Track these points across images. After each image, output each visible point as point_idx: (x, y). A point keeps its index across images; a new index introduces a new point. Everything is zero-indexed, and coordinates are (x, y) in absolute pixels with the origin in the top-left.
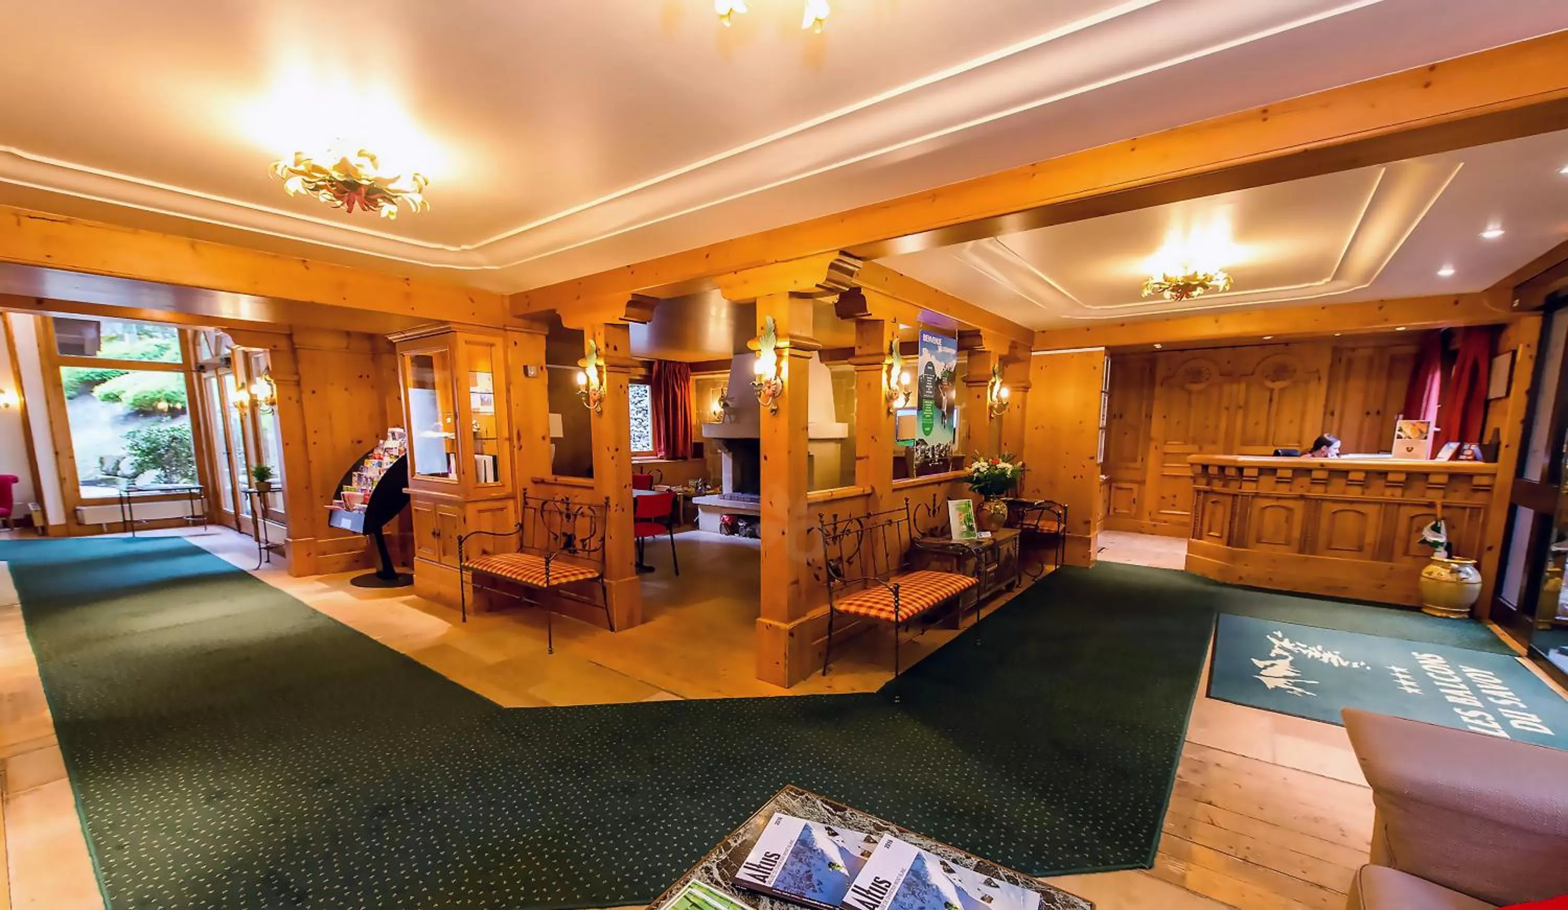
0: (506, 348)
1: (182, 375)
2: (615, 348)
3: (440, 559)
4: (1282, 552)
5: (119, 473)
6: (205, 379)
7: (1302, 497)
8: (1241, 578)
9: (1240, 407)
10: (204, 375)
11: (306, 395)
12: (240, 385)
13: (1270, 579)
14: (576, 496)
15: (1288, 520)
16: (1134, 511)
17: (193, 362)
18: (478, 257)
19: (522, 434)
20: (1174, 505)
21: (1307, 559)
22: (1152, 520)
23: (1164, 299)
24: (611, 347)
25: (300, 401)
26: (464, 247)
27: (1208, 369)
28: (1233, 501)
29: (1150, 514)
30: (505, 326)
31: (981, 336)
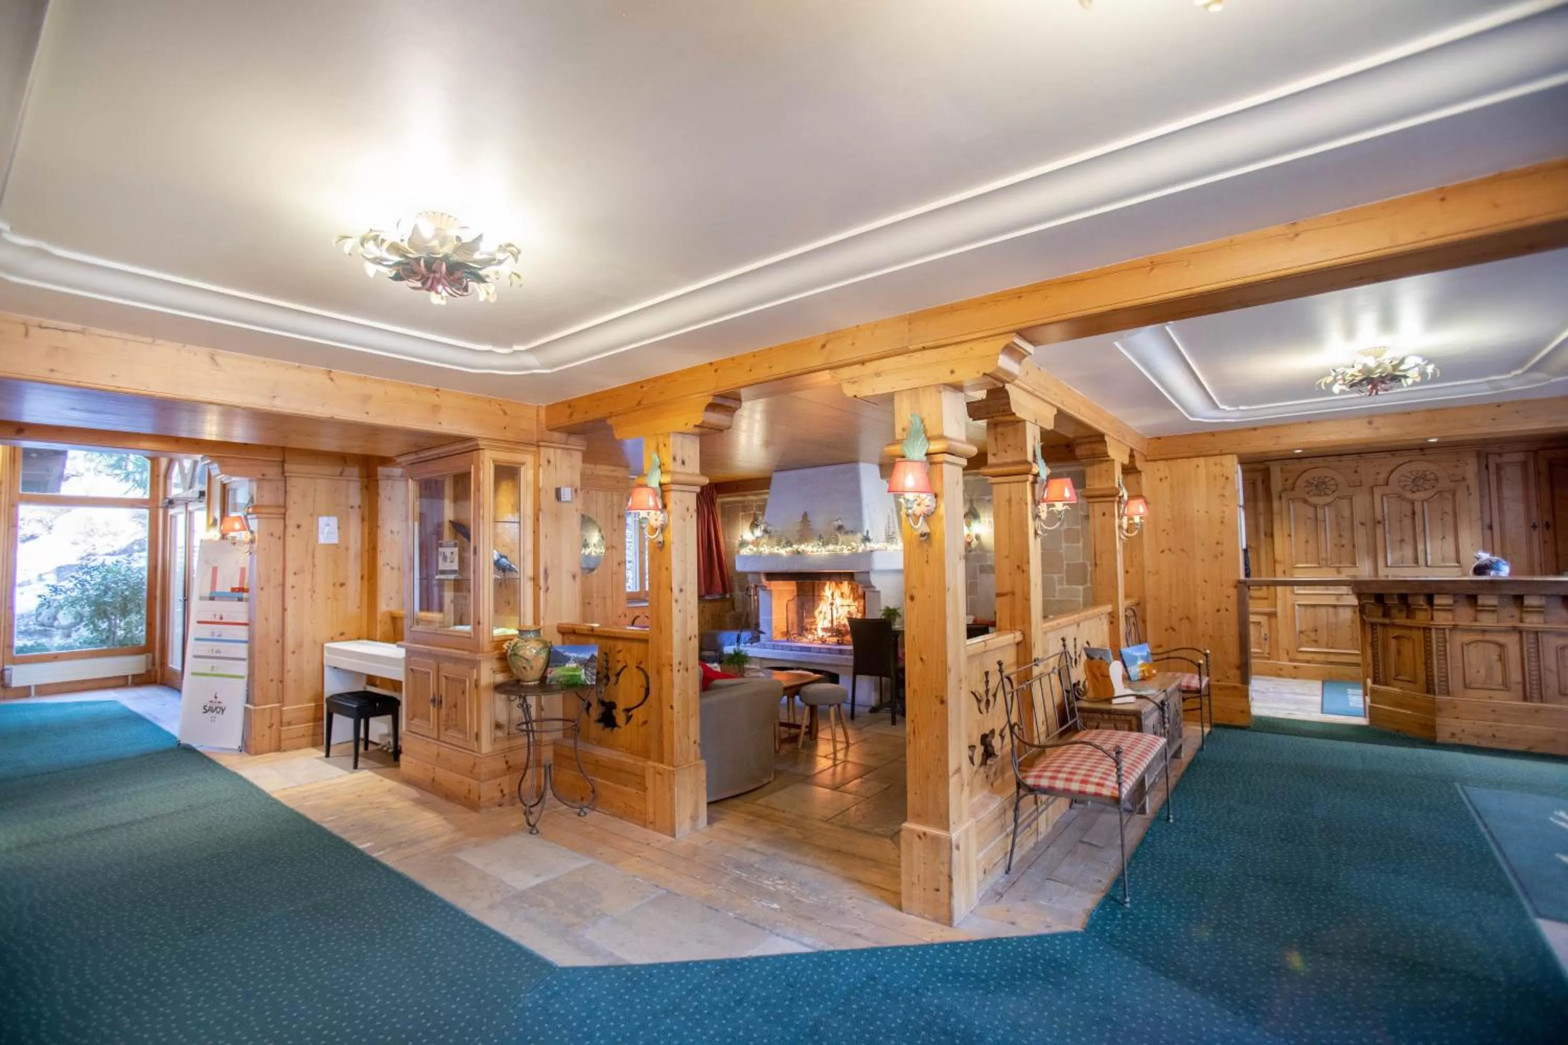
0: (537, 466)
1: (146, 512)
2: (683, 463)
3: (439, 736)
4: (1503, 700)
5: (56, 623)
6: (171, 516)
7: (1515, 629)
8: (1453, 735)
9: (1379, 522)
10: (171, 512)
11: (291, 530)
12: (211, 521)
13: (1494, 736)
14: (619, 651)
15: (1501, 658)
16: (1267, 650)
17: (161, 496)
18: (530, 360)
19: (549, 572)
20: (1316, 641)
21: (1537, 711)
22: (1291, 660)
23: (1333, 394)
24: (679, 462)
25: (283, 537)
26: (516, 348)
27: (1333, 479)
28: (1425, 637)
29: (1288, 653)
30: (538, 442)
31: (1105, 442)
